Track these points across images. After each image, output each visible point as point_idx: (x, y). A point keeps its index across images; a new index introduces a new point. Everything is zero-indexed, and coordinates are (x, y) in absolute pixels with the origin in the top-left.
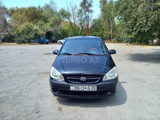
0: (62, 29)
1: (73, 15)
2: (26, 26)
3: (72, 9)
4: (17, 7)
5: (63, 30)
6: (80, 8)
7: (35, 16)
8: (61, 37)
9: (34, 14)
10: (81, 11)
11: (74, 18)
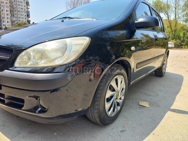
11: (175, 12)
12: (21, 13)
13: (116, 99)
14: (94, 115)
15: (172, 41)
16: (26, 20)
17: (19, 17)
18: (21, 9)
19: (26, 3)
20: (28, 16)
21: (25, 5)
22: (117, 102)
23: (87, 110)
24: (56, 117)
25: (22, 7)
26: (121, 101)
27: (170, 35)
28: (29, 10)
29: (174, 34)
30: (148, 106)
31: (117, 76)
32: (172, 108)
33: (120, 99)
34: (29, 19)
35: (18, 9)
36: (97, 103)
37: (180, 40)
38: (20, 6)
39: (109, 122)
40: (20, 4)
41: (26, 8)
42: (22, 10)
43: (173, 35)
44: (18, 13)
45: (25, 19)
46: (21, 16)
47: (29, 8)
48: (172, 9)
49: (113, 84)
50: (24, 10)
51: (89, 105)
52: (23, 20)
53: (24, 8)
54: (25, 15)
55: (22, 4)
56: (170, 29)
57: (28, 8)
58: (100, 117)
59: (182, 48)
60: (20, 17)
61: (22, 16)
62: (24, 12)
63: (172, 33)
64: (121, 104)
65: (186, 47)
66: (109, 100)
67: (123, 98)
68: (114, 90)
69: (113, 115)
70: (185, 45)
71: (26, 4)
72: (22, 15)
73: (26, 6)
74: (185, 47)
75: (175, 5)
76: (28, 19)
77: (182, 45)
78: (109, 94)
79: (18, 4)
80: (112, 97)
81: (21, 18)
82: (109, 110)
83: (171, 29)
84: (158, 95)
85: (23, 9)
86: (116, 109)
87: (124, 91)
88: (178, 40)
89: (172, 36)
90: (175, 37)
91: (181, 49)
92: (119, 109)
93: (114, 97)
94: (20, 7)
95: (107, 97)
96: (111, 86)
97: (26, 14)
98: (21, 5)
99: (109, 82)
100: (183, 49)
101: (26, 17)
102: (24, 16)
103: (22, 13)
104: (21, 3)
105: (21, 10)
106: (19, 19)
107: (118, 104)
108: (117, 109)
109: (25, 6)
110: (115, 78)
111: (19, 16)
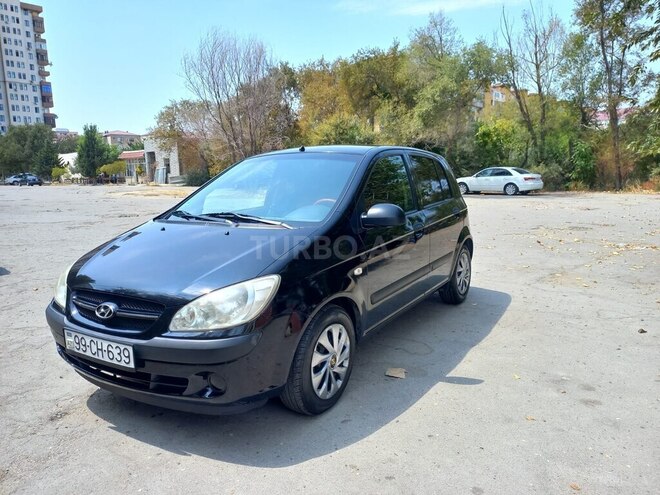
0: (481, 130)
1: (538, 67)
2: (337, 127)
3: (534, 39)
4: (321, 62)
5: (486, 134)
6: (577, 29)
7: (375, 87)
8: (472, 164)
9: (374, 79)
10: (579, 41)
11: (539, 77)
12: (20, 92)
13: (332, 366)
14: (295, 398)
15: (536, 169)
16: (40, 115)
17: (13, 107)
18: (17, 76)
19: (37, 54)
20: (47, 100)
21: (34, 61)
22: (334, 373)
23: (282, 389)
24: (236, 402)
25: (22, 71)
26: (344, 370)
27: (530, 149)
28: (48, 79)
29: (541, 146)
30: (403, 376)
31: (330, 327)
32: (450, 375)
33: (341, 365)
34: (52, 111)
35: (7, 79)
36: (297, 376)
37: (560, 163)
38: (13, 65)
39: (324, 408)
40: (14, 58)
41: (35, 72)
42: (22, 81)
43: (537, 150)
44: (10, 91)
45: (37, 110)
46: (20, 103)
47: (48, 74)
48: (527, 67)
49: (324, 340)
50: (29, 78)
51: (285, 381)
52: (26, 114)
53: (29, 73)
54: (35, 98)
55: (20, 59)
56: (525, 129)
57: (44, 74)
58: (304, 399)
59: (567, 189)
60: (17, 106)
61: (25, 103)
62: (30, 87)
63: (535, 144)
64: (343, 376)
65: (580, 184)
66: (317, 369)
67: (346, 364)
68: (326, 352)
69: (328, 397)
70: (576, 180)
71: (35, 58)
72: (22, 97)
73: (36, 67)
74: (576, 186)
75: (536, 54)
76: (46, 111)
77: (568, 180)
78: (317, 359)
79: (8, 62)
80: (323, 364)
81: (21, 108)
82: (320, 387)
83: (530, 129)
84: (432, 351)
85: (25, 78)
86: (332, 386)
87: (347, 350)
88: (555, 166)
89: (536, 153)
90: (545, 155)
91: (563, 193)
92: (339, 386)
93: (328, 364)
94: (16, 70)
95: (313, 365)
96: (320, 344)
97: (38, 94)
98: (18, 63)
99: (315, 339)
100: (571, 192)
101: (39, 104)
102: (30, 103)
103: (24, 93)
104: (17, 55)
105: (17, 79)
106: (12, 114)
107: (337, 376)
108: (336, 385)
109: (31, 65)
110: (327, 330)
111: (11, 103)
